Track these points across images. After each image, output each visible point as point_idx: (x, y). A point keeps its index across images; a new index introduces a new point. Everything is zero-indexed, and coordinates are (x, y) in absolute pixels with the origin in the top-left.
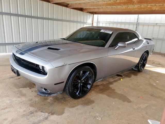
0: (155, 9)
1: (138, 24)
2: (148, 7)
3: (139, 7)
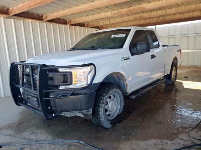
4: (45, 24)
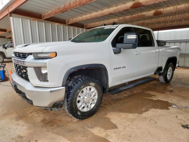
4: (67, 27)
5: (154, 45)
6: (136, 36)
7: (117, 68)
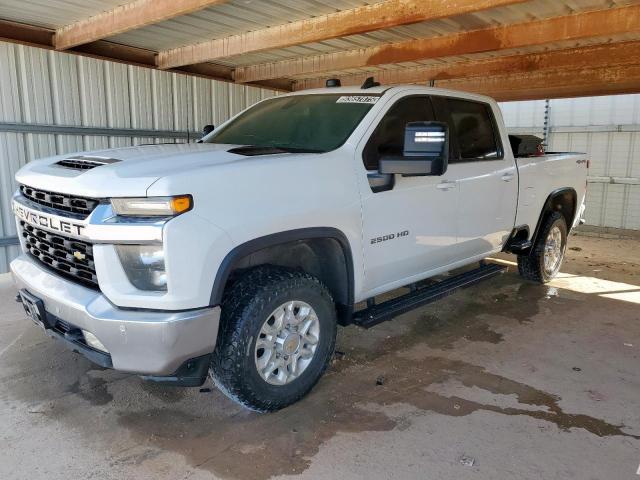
0: (607, 78)
1: (547, 131)
2: (583, 72)
3: (549, 76)
5: (503, 153)
6: (443, 134)
7: (380, 240)
